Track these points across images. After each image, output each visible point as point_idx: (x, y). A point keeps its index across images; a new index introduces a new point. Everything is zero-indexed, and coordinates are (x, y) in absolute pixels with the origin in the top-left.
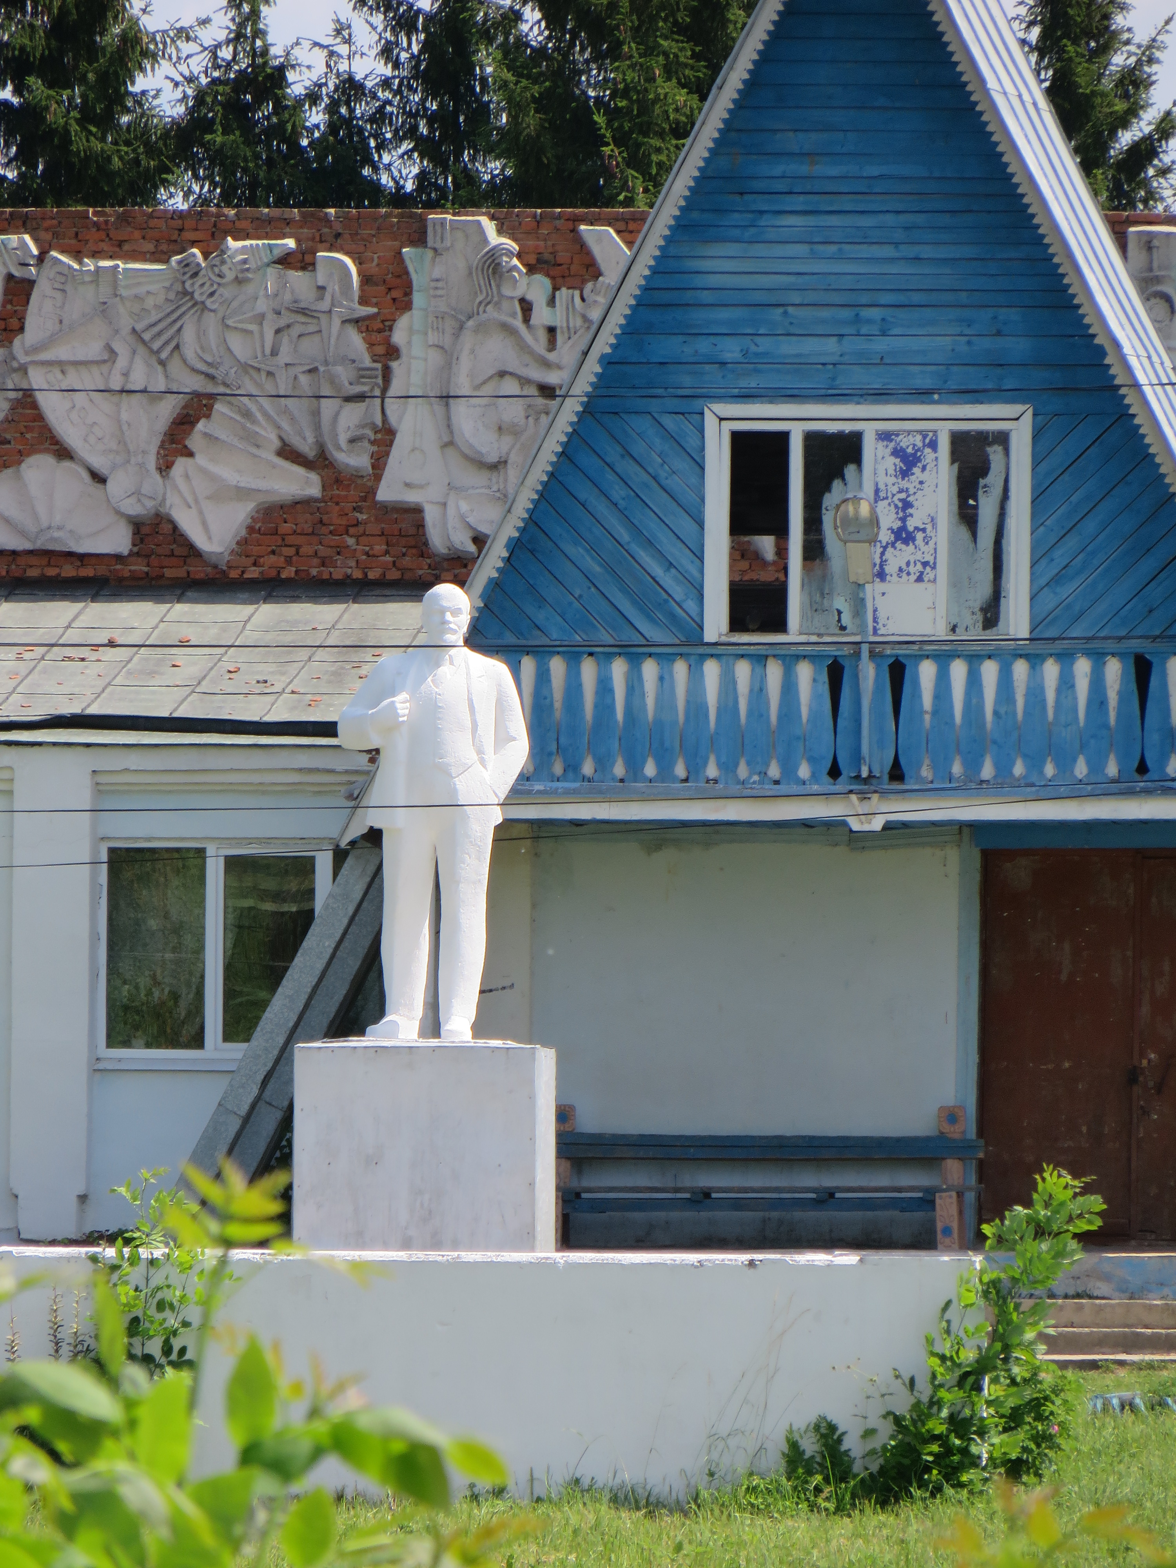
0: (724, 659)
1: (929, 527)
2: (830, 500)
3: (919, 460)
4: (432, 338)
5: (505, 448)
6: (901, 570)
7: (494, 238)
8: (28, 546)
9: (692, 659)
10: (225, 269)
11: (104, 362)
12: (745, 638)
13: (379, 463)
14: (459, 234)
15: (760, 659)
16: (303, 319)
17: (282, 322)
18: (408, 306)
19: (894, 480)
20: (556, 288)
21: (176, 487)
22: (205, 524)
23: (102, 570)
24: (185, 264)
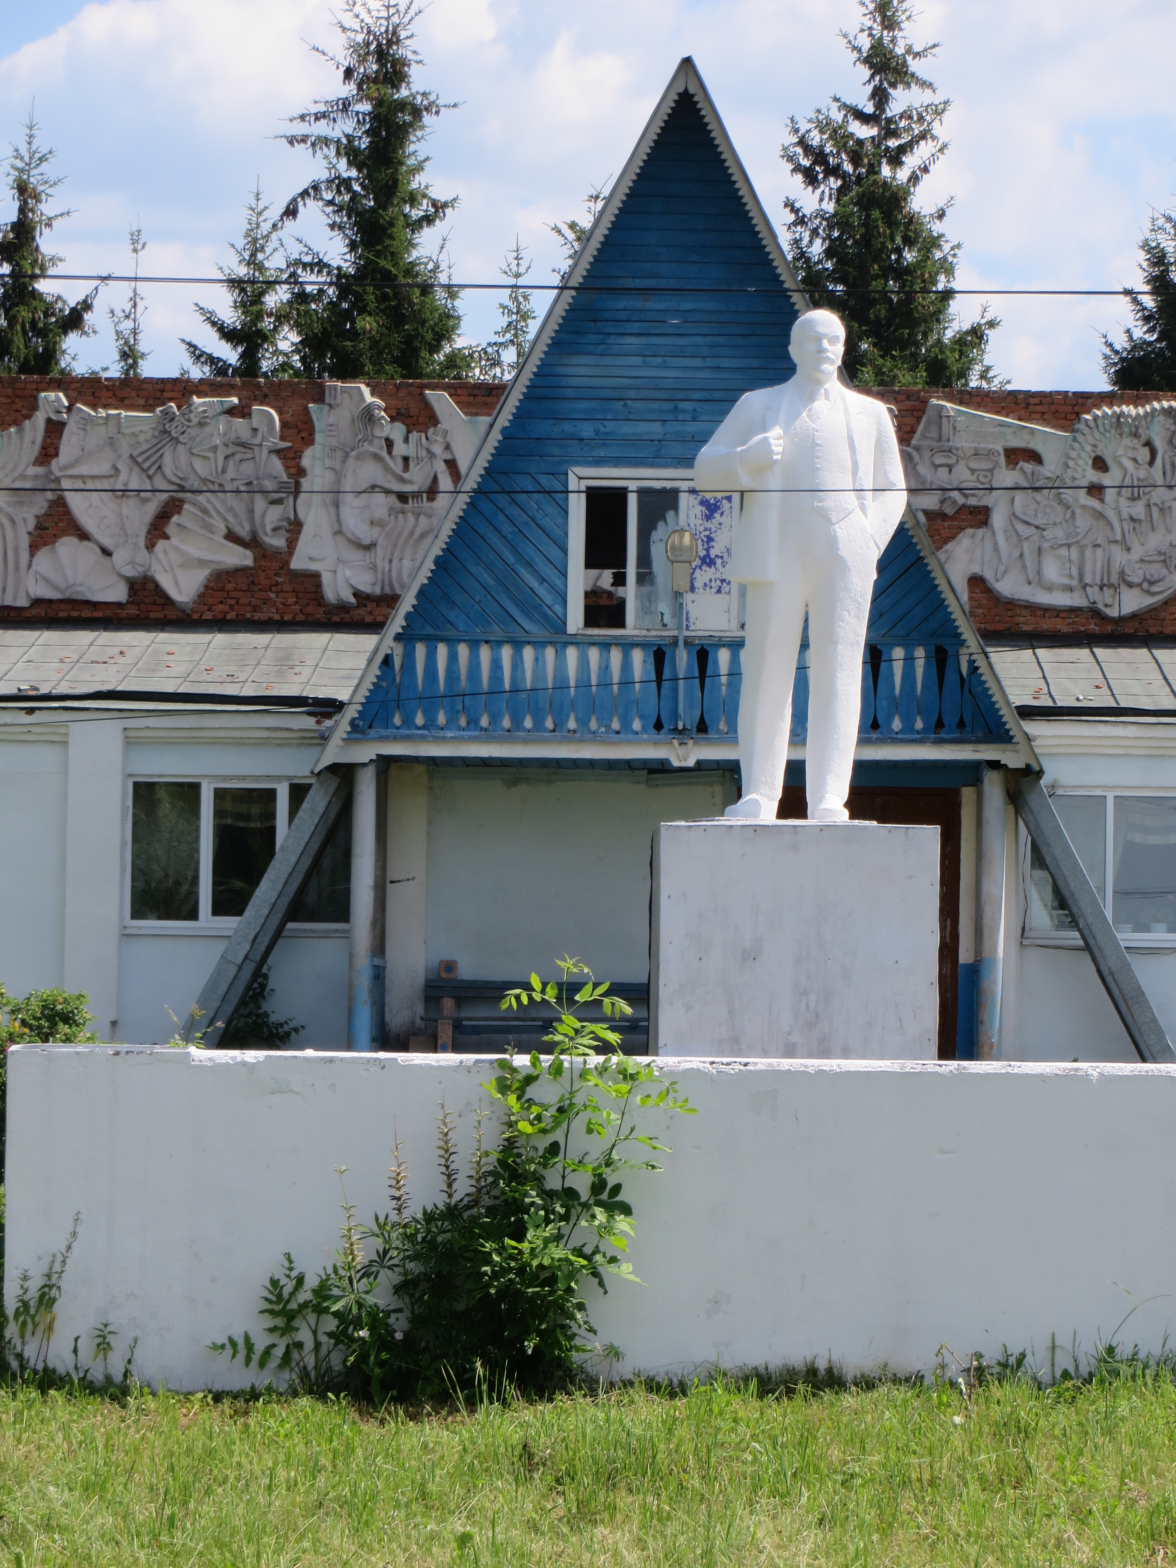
0: (581, 646)
1: (725, 556)
2: (655, 536)
3: (719, 508)
4: (328, 463)
5: (375, 536)
6: (705, 585)
7: (369, 398)
8: (59, 596)
9: (559, 646)
10: (192, 416)
11: (111, 476)
12: (596, 631)
13: (292, 544)
14: (346, 395)
15: (605, 646)
16: (243, 450)
17: (230, 451)
18: (311, 442)
19: (700, 522)
20: (409, 432)
21: (158, 559)
22: (177, 583)
23: (108, 613)
24: (165, 413)
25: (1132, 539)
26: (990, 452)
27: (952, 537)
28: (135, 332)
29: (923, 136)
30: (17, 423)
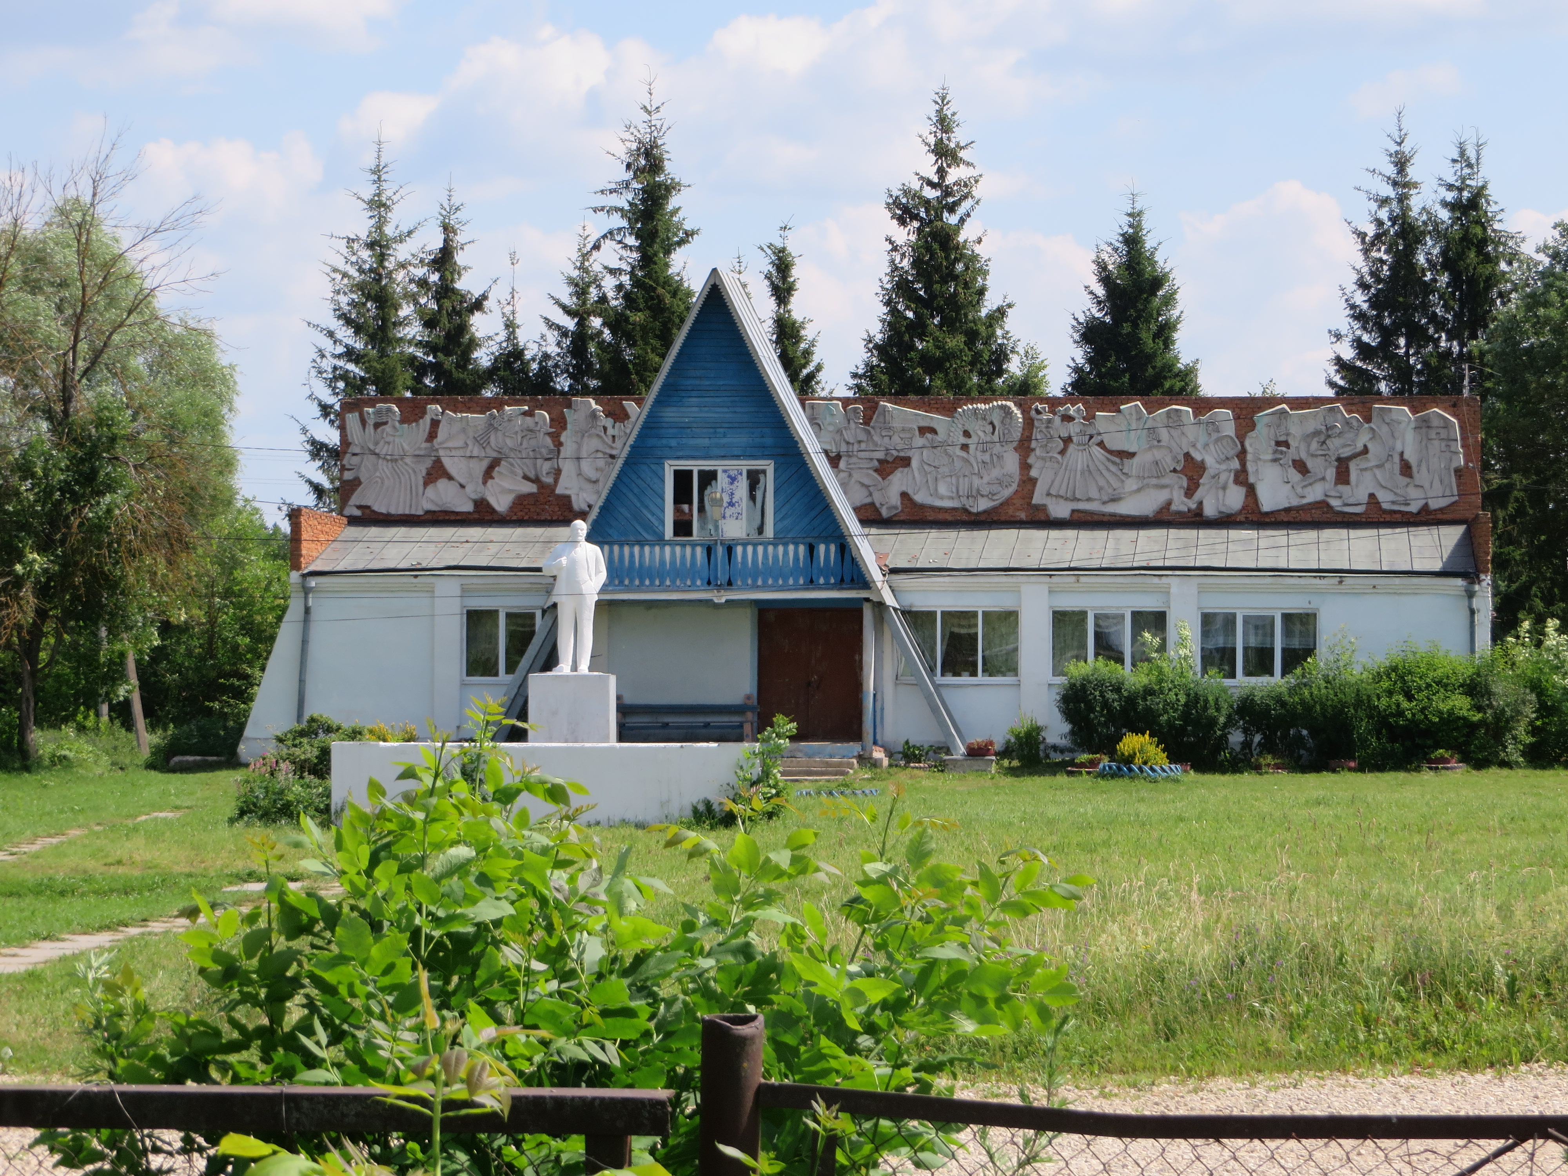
0: (672, 545)
1: (740, 501)
2: (707, 492)
3: (736, 479)
5: (598, 476)
6: (730, 515)
8: (438, 509)
9: (661, 546)
11: (464, 447)
12: (679, 539)
13: (556, 481)
14: (583, 405)
15: (683, 545)
18: (565, 429)
19: (728, 486)
23: (464, 517)
25: (983, 472)
26: (910, 430)
27: (892, 472)
28: (513, 313)
29: (965, 197)
30: (416, 421)
